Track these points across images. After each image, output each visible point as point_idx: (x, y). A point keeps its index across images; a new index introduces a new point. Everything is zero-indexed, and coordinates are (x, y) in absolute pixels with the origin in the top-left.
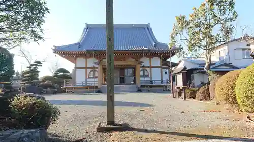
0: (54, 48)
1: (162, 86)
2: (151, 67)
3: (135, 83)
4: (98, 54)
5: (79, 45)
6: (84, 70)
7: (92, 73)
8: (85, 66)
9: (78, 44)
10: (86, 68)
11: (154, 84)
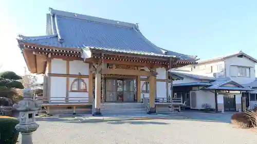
6: (64, 79)
7: (76, 83)
8: (66, 73)
10: (68, 75)
11: (161, 102)
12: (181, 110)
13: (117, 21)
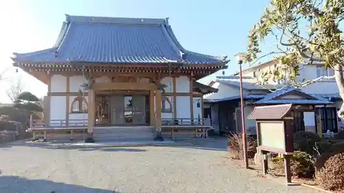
0: (14, 56)
1: (194, 129)
2: (175, 94)
3: (148, 122)
4: (90, 70)
5: (56, 52)
6: (64, 98)
7: (77, 102)
8: (65, 91)
9: (54, 50)
10: (68, 94)
11: (180, 125)
12: (209, 135)
13: (140, 19)
